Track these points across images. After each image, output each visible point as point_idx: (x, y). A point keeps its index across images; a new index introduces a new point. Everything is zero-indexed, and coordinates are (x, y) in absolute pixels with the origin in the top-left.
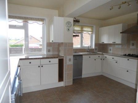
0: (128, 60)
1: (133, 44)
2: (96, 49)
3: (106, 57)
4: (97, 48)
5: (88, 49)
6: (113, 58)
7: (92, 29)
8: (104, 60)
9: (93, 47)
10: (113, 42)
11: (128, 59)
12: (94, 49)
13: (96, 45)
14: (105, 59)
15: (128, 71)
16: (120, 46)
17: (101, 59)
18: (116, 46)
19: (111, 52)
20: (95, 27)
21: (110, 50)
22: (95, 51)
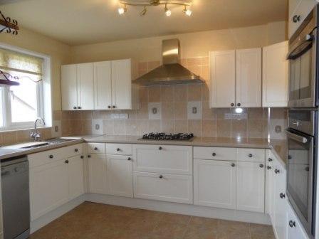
0: (160, 148)
1: (155, 111)
2: (56, 128)
3: (96, 149)
4: (59, 123)
5: (36, 131)
6: (118, 150)
7: (40, 67)
8: (89, 156)
9: (49, 123)
10: (109, 107)
11: (159, 146)
12: (50, 129)
13: (56, 115)
14: (93, 156)
15: (161, 177)
16: (125, 117)
17: (82, 157)
18: (115, 117)
19: (101, 132)
20: (48, 60)
21: (98, 127)
22: (54, 134)
